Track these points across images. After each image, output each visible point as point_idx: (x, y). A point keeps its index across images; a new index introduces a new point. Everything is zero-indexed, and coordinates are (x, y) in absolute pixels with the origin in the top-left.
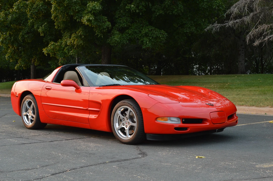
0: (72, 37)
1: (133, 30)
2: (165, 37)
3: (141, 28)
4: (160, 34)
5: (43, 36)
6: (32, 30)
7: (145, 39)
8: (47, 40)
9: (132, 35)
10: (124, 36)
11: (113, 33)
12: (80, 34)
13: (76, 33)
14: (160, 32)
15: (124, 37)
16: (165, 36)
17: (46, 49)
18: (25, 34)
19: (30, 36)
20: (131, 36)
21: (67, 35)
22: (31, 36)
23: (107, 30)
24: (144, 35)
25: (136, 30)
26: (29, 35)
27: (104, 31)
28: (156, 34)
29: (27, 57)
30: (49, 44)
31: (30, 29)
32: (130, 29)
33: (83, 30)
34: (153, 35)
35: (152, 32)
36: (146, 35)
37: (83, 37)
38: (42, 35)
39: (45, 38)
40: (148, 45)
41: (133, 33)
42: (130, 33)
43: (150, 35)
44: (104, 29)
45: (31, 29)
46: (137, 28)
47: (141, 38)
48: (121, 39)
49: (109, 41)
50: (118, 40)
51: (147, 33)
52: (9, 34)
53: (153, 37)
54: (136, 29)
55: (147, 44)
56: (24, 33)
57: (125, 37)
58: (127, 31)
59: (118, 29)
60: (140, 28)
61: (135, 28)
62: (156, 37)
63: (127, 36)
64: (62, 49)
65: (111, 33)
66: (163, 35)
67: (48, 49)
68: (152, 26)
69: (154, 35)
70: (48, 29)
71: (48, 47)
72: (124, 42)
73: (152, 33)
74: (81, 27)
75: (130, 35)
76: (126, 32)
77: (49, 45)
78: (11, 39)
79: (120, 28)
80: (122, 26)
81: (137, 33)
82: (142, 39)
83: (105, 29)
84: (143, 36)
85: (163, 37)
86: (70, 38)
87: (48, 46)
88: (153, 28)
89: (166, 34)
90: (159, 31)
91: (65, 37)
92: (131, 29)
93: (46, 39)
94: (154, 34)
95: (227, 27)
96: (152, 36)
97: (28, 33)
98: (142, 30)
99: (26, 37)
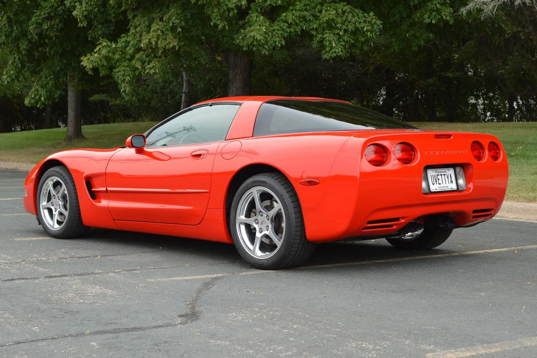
0: (152, 30)
1: (297, 14)
2: (378, 30)
3: (319, 7)
4: (365, 22)
5: (85, 26)
6: (61, 11)
7: (326, 35)
8: (95, 37)
9: (297, 24)
10: (276, 27)
11: (249, 21)
12: (173, 23)
13: (161, 20)
14: (364, 17)
15: (274, 30)
16: (375, 27)
17: (89, 59)
18: (43, 19)
19: (54, 25)
20: (294, 28)
21: (140, 24)
22: (57, 25)
23: (236, 12)
24: (325, 25)
25: (305, 12)
26: (53, 23)
27: (231, 15)
28: (355, 23)
29: (52, 77)
30: (98, 45)
31: (56, 8)
32: (292, 10)
33: (180, 14)
34: (347, 26)
35: (344, 18)
36: (330, 25)
37: (180, 30)
38: (82, 25)
39: (90, 32)
40: (333, 50)
41: (297, 21)
42: (290, 23)
43: (339, 26)
44: (229, 10)
45: (59, 7)
46: (308, 7)
47: (318, 33)
48: (268, 35)
49: (238, 40)
50: (259, 39)
51: (333, 20)
52: (7, 18)
53: (346, 31)
54: (306, 10)
55: (331, 49)
56: (40, 18)
57: (278, 30)
58: (284, 14)
59: (261, 9)
60: (314, 8)
61: (304, 8)
62: (353, 30)
63: (285, 28)
64: (127, 57)
65: (246, 20)
66: (372, 25)
67: (92, 58)
68: (345, 3)
69: (349, 25)
70: (96, 10)
71: (93, 54)
72: (275, 42)
73: (345, 21)
74: (173, 5)
75: (290, 25)
76: (282, 18)
77: (97, 49)
78: (12, 31)
79: (267, 7)
80: (272, 3)
81: (308, 19)
82: (320, 36)
83: (232, 9)
84: (324, 27)
85: (371, 32)
86: (148, 32)
87: (95, 50)
88: (347, 8)
89: (379, 22)
90: (362, 15)
91: (136, 27)
92: (294, 12)
93: (93, 34)
94: (350, 22)
95: (517, 5)
96: (344, 27)
97: (49, 18)
98: (320, 12)
99: (46, 27)
